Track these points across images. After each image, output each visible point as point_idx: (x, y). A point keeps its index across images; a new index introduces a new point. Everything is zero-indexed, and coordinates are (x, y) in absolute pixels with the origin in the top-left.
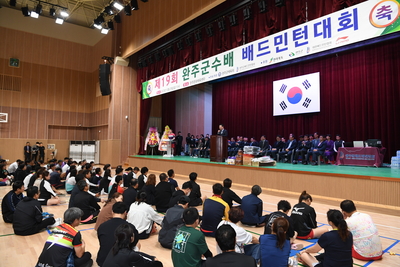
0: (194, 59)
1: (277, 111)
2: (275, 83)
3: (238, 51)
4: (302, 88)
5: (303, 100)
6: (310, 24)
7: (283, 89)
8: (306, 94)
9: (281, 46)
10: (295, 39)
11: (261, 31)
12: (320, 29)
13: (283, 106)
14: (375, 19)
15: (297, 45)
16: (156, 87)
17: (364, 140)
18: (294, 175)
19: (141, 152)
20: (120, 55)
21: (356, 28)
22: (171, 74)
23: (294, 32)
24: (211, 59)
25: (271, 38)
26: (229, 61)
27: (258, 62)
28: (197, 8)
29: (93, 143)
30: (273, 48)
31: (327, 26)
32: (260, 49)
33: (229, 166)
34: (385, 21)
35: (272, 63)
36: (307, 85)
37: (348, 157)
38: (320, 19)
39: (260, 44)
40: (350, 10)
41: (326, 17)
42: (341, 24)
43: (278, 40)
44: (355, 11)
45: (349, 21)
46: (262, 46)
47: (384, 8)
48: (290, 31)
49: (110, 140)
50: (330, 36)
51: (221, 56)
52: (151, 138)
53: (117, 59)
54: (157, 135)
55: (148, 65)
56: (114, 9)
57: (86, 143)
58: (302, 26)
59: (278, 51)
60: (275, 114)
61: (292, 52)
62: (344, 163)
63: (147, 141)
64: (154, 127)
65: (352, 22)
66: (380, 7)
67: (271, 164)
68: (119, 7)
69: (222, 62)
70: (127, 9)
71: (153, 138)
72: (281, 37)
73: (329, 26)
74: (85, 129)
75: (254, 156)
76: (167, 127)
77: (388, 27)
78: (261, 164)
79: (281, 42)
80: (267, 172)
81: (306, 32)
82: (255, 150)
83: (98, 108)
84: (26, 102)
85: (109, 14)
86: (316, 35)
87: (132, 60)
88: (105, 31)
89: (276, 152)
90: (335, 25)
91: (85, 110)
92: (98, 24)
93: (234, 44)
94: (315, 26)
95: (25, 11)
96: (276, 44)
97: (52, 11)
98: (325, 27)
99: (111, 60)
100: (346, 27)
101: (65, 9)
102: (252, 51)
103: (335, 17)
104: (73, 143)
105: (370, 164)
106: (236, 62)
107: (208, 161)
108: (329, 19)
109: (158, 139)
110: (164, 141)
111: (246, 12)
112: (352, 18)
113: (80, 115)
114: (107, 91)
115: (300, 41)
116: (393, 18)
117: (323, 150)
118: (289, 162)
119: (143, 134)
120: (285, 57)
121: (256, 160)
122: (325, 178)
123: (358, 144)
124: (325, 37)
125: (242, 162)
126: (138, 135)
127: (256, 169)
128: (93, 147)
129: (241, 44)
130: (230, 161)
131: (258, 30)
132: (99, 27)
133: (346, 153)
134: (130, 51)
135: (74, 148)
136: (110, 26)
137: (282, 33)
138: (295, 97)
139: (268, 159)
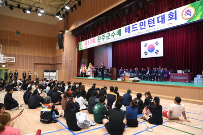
0: (103, 32)
1: (143, 56)
2: (142, 42)
3: (123, 29)
4: (155, 45)
5: (155, 51)
6: (156, 17)
7: (145, 46)
8: (157, 48)
9: (143, 27)
10: (149, 24)
11: (134, 20)
12: (160, 19)
13: (146, 53)
14: (184, 16)
15: (150, 26)
16: (85, 45)
17: (182, 70)
18: (148, 86)
19: (78, 75)
20: (68, 30)
21: (176, 19)
22: (92, 39)
23: (149, 20)
24: (111, 32)
25: (138, 23)
26: (119, 33)
27: (132, 34)
28: (104, 8)
29: (55, 71)
30: (139, 28)
31: (163, 18)
32: (133, 28)
33: (119, 82)
34: (189, 17)
35: (139, 34)
36: (157, 43)
37: (175, 78)
38: (160, 15)
39: (133, 26)
40: (173, 11)
41: (162, 14)
42: (169, 17)
43: (141, 24)
44: (175, 11)
45: (173, 16)
46: (134, 27)
47: (188, 11)
48: (147, 20)
49: (63, 70)
50: (164, 23)
51: (115, 31)
52: (83, 69)
53: (66, 31)
54: (86, 67)
55: (81, 34)
56: (65, 9)
57: (51, 71)
58: (152, 18)
59: (141, 29)
60: (142, 57)
61: (148, 30)
62: (173, 80)
63: (81, 70)
64: (84, 64)
65: (174, 17)
66: (186, 10)
67: (138, 81)
68: (68, 8)
69: (116, 34)
70: (71, 9)
71: (84, 69)
72: (142, 23)
73: (164, 18)
74: (51, 64)
75: (131, 77)
76: (90, 64)
77: (190, 19)
78: (133, 81)
79: (143, 25)
80: (136, 85)
81: (154, 20)
82: (131, 75)
83: (57, 55)
84: (24, 52)
85: (63, 11)
86: (158, 22)
87: (74, 32)
88: (61, 19)
89: (142, 75)
90: (167, 18)
91: (51, 56)
92: (58, 15)
93: (121, 25)
94: (158, 18)
95: (24, 10)
96: (140, 26)
97: (37, 10)
98: (162, 19)
99: (63, 32)
100: (171, 19)
101: (42, 9)
102: (130, 29)
103: (167, 14)
104: (45, 71)
105: (185, 81)
106: (122, 34)
107: (109, 79)
108: (164, 15)
109: (86, 70)
110: (89, 70)
111: (127, 11)
112: (174, 15)
113: (49, 58)
114: (61, 47)
115: (151, 25)
116: (192, 15)
117: (163, 75)
118: (147, 80)
119: (79, 67)
120: (144, 32)
121: (131, 79)
122: (161, 87)
123: (179, 72)
124: (162, 23)
125: (125, 80)
126: (76, 68)
127: (131, 83)
128: (55, 73)
129: (124, 25)
130: (119, 80)
131: (132, 19)
132: (58, 17)
133: (174, 76)
134: (73, 28)
135: (46, 74)
136: (63, 16)
137: (143, 21)
138: (151, 49)
139: (137, 79)
